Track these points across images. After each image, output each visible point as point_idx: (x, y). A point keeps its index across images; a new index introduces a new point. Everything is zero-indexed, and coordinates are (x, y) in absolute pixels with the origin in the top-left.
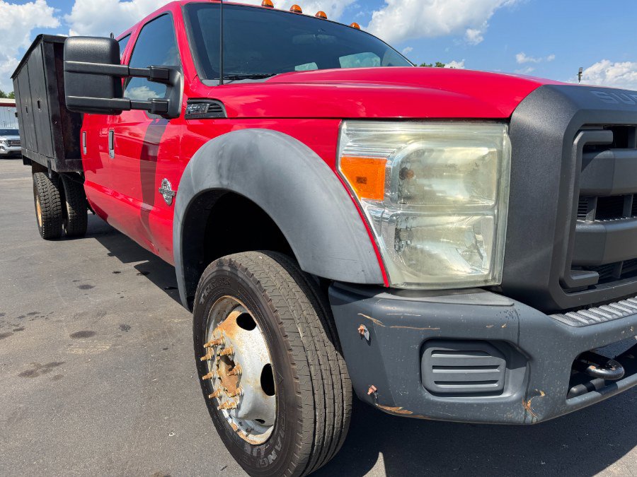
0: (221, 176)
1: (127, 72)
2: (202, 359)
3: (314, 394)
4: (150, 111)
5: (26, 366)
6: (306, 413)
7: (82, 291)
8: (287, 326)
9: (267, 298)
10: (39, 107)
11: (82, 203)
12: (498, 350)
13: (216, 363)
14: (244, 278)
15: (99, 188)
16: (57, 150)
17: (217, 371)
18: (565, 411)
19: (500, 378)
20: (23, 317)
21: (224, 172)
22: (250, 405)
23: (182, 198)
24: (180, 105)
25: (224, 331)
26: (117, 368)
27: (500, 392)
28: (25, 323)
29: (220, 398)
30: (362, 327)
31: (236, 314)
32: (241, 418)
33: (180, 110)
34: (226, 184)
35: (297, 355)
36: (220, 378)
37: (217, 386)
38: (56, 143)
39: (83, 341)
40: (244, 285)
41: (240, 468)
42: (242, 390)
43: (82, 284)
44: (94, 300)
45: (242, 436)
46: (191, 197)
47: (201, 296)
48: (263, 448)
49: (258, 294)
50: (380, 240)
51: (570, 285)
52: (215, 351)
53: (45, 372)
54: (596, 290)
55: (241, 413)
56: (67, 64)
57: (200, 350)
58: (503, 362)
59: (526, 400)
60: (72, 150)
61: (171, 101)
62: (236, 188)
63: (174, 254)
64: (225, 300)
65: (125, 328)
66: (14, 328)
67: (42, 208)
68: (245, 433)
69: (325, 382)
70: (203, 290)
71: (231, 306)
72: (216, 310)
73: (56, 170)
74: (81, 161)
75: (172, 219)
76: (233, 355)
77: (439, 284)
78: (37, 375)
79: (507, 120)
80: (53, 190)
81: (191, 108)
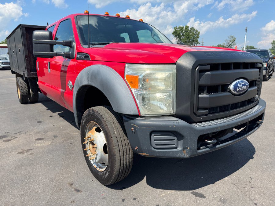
0: (88, 81)
1: (55, 43)
2: (84, 143)
3: (120, 152)
4: (64, 56)
5: (20, 151)
6: (117, 158)
7: (38, 123)
8: (111, 130)
9: (104, 121)
10: (19, 52)
11: (36, 89)
12: (174, 134)
13: (88, 144)
14: (97, 115)
15: (44, 83)
16: (27, 69)
17: (89, 147)
18: (197, 154)
19: (176, 143)
20: (16, 133)
21: (90, 79)
22: (100, 158)
23: (76, 88)
24: (75, 54)
25: (91, 133)
26: (53, 150)
27: (176, 148)
28: (18, 135)
29: (90, 156)
30: (133, 128)
31: (95, 127)
32: (97, 162)
33: (75, 56)
34: (90, 83)
35: (114, 139)
36: (90, 150)
37: (89, 153)
38: (27, 66)
39: (40, 141)
40: (97, 117)
41: (97, 181)
42: (97, 152)
43: (38, 121)
44: (43, 127)
45: (98, 170)
46: (79, 88)
47: (83, 122)
48: (104, 172)
49: (101, 120)
50: (138, 101)
51: (198, 114)
52: (88, 140)
53: (26, 152)
54: (208, 116)
55: (97, 161)
56: (34, 40)
57: (83, 140)
58: (176, 138)
59: (184, 150)
60: (33, 69)
61: (71, 53)
62: (93, 85)
63: (73, 108)
64: (91, 123)
65: (55, 137)
66: (14, 137)
67: (20, 91)
68: (99, 168)
69: (123, 148)
70: (84, 120)
71: (93, 125)
72: (89, 127)
73: (27, 77)
74: (36, 73)
75: (72, 95)
76: (94, 141)
77: (155, 114)
78: (24, 153)
79: (175, 63)
80: (24, 84)
81: (78, 56)
